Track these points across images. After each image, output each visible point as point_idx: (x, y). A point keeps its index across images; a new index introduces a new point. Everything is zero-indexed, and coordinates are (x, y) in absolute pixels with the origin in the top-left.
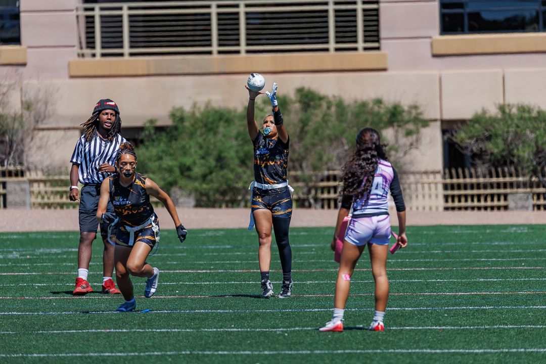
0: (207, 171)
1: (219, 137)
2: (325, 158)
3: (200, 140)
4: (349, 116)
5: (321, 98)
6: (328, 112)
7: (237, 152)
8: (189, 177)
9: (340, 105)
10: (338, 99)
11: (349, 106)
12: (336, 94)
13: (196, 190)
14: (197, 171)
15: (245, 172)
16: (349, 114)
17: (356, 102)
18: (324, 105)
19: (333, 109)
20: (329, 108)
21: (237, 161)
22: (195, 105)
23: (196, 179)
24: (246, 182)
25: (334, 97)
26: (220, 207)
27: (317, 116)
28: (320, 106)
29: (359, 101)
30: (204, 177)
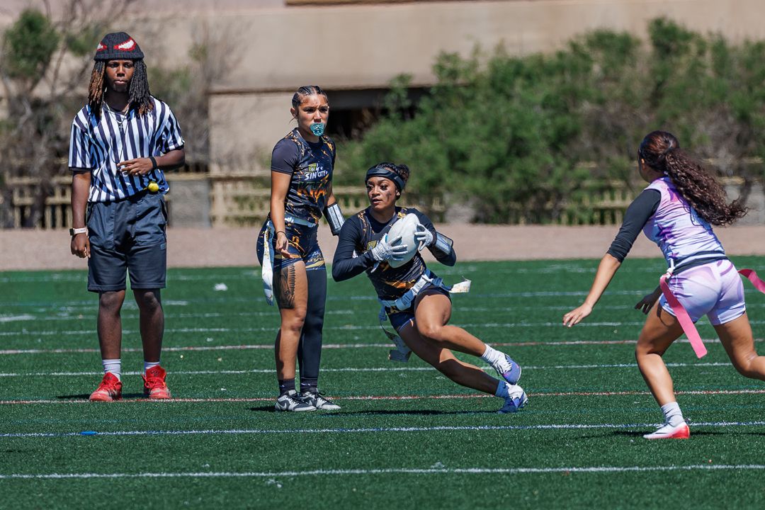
0: (494, 160)
1: (515, 104)
2: (694, 139)
3: (483, 108)
4: (737, 69)
5: (688, 36)
6: (701, 59)
7: (544, 127)
8: (464, 172)
9: (720, 48)
10: (716, 39)
11: (735, 49)
12: (714, 29)
13: (476, 192)
14: (478, 160)
15: (558, 164)
16: (736, 63)
17: (747, 43)
18: (693, 48)
19: (708, 58)
20: (701, 53)
21: (543, 144)
22: (477, 51)
23: (475, 173)
24: (559, 181)
25: (710, 34)
26: (517, 222)
27: (682, 64)
28: (687, 50)
29: (754, 41)
30: (489, 173)
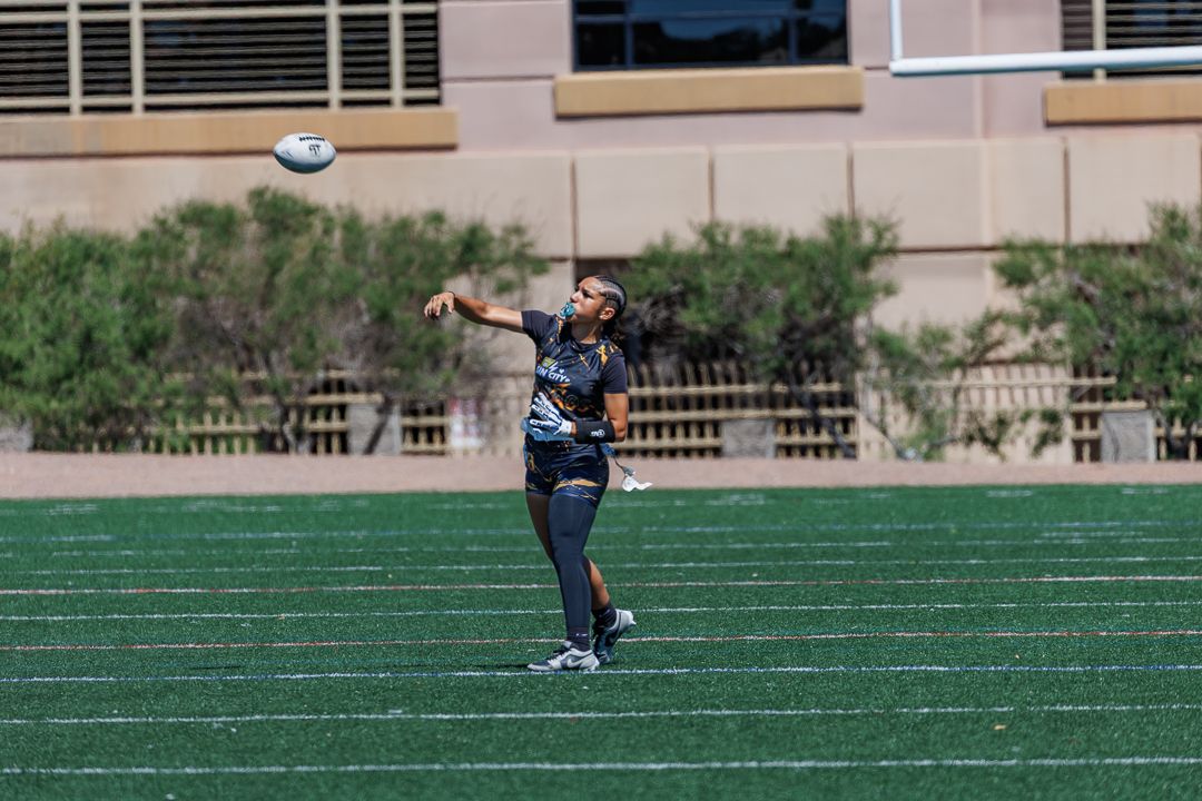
0: (61, 370)
1: (86, 293)
2: (320, 345)
3: (44, 302)
4: (372, 252)
5: (310, 211)
6: (326, 241)
7: (126, 329)
8: (19, 384)
9: (352, 225)
10: (346, 212)
11: (371, 227)
12: (344, 201)
13: (36, 412)
14: (37, 371)
15: (142, 375)
16: (372, 247)
17: (386, 219)
18: (318, 224)
19: (338, 235)
20: (327, 232)
21: (126, 351)
22: (29, 226)
23: (36, 388)
24: (146, 398)
25: (339, 207)
26: (88, 449)
27: (301, 247)
28: (309, 226)
29: (395, 217)
30: (54, 385)
